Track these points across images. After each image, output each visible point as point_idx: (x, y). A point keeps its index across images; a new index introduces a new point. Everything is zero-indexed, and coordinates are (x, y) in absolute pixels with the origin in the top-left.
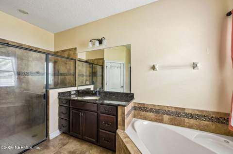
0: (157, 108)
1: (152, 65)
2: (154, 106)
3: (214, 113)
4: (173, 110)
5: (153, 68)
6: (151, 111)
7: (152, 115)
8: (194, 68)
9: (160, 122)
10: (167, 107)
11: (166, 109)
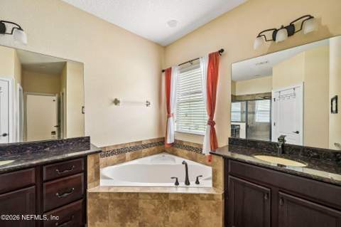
0: (119, 148)
1: (114, 99)
2: (116, 146)
3: (158, 139)
4: (134, 145)
5: (116, 102)
6: (113, 153)
7: (114, 158)
8: (147, 105)
9: (123, 162)
10: (129, 143)
11: (128, 146)
